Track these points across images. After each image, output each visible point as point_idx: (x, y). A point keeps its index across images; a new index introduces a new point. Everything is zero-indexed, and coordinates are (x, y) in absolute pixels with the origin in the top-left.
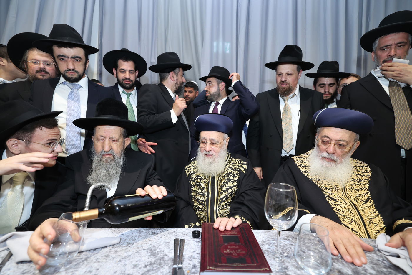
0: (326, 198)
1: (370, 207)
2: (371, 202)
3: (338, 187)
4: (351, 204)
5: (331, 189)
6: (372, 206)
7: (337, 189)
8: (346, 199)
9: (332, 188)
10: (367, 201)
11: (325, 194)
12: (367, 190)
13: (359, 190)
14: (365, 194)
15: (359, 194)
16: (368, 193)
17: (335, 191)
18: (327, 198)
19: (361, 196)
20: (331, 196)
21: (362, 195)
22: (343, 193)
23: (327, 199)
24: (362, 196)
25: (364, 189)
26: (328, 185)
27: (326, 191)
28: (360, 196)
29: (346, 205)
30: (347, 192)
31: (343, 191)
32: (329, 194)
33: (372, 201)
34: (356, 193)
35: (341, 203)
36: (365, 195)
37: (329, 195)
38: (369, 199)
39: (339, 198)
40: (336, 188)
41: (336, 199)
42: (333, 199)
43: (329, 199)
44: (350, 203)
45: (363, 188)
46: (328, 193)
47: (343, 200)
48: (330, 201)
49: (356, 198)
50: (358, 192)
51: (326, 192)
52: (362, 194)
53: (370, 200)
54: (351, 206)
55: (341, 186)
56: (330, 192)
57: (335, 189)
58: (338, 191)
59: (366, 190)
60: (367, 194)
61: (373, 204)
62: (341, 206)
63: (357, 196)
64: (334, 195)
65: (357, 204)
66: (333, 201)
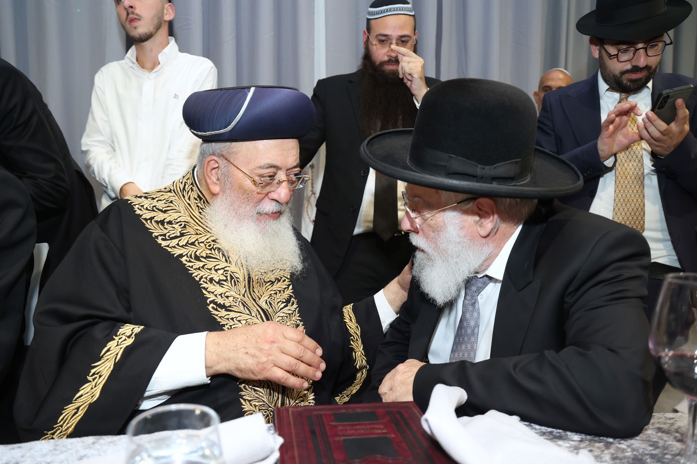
0: (209, 305)
1: (292, 314)
2: (293, 304)
3: (237, 275)
4: (260, 314)
5: (223, 280)
6: (295, 311)
7: (235, 281)
8: (250, 303)
9: (225, 278)
10: (288, 301)
11: (208, 295)
12: (287, 280)
13: (274, 282)
14: (285, 288)
15: (275, 290)
16: (289, 285)
17: (231, 287)
18: (212, 305)
19: (278, 292)
20: (220, 300)
21: (280, 291)
22: (246, 291)
23: (211, 309)
24: (280, 293)
25: (283, 278)
26: (216, 270)
27: (211, 287)
28: (276, 294)
29: (251, 317)
30: (253, 288)
31: (245, 286)
32: (216, 295)
33: (295, 301)
34: (268, 289)
35: (241, 314)
36: (284, 291)
37: (216, 298)
38: (291, 297)
39: (237, 303)
40: (232, 278)
41: (230, 306)
42: (223, 306)
43: (215, 307)
44: (257, 310)
45: (281, 278)
46: (213, 293)
47: (244, 306)
48: (216, 313)
49: (269, 298)
50: (272, 286)
51: (209, 292)
52: (280, 289)
53: (292, 299)
54: (259, 317)
55: (241, 275)
56: (219, 290)
57: (231, 282)
58: (235, 285)
59: (285, 280)
60: (288, 288)
61: (297, 307)
62: (239, 321)
63: (271, 294)
64: (227, 297)
65: (270, 310)
66: (223, 313)
